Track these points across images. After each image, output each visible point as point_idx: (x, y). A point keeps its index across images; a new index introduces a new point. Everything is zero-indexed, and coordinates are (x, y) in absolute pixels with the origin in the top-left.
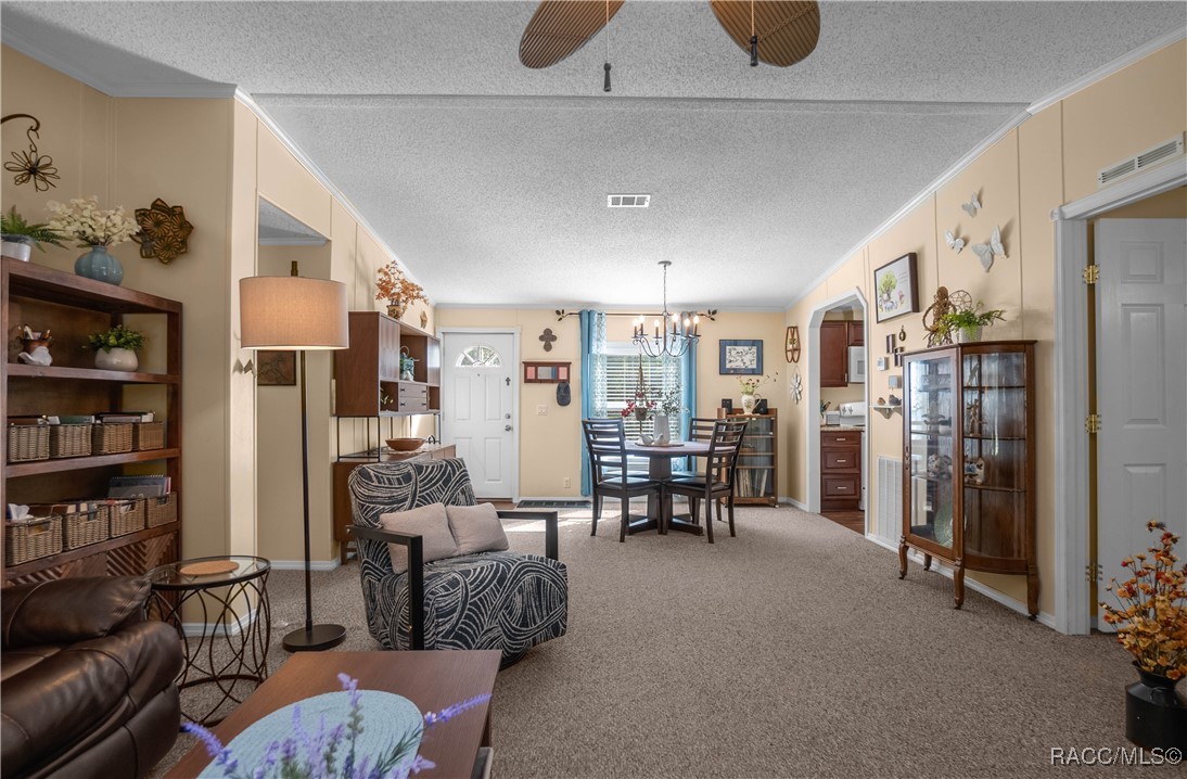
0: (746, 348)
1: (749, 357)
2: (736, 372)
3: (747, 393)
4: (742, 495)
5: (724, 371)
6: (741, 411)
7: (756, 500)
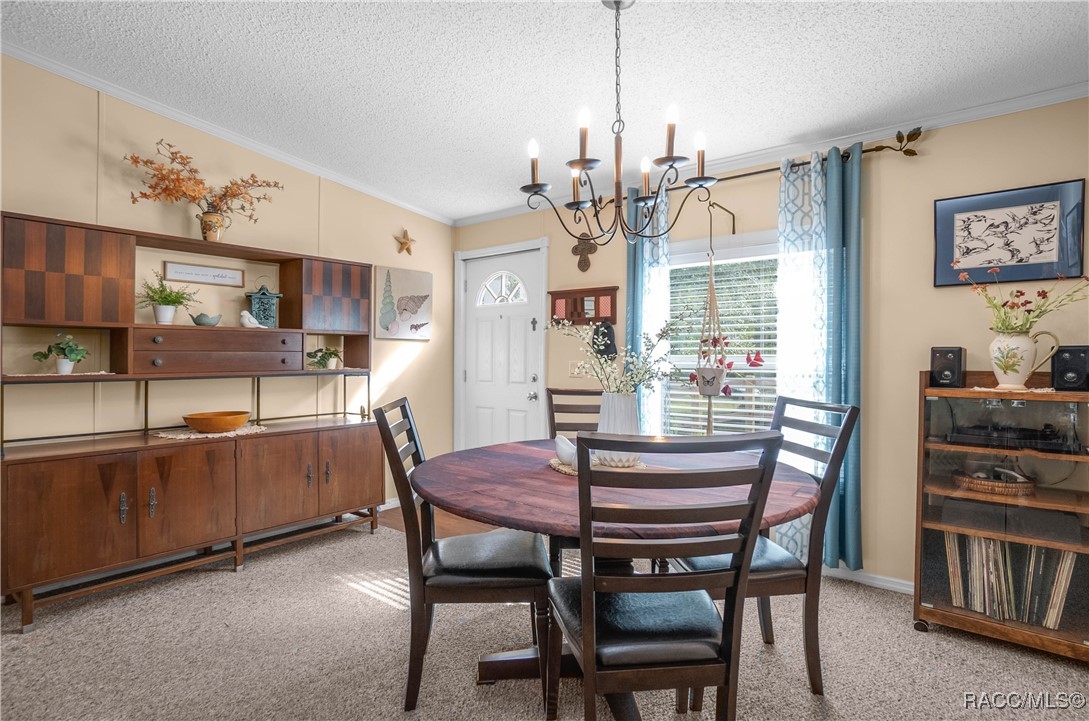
0: (1022, 211)
1: (1031, 232)
2: (982, 278)
3: (1008, 330)
4: (978, 606)
5: (946, 275)
6: (989, 379)
7: (1023, 633)
